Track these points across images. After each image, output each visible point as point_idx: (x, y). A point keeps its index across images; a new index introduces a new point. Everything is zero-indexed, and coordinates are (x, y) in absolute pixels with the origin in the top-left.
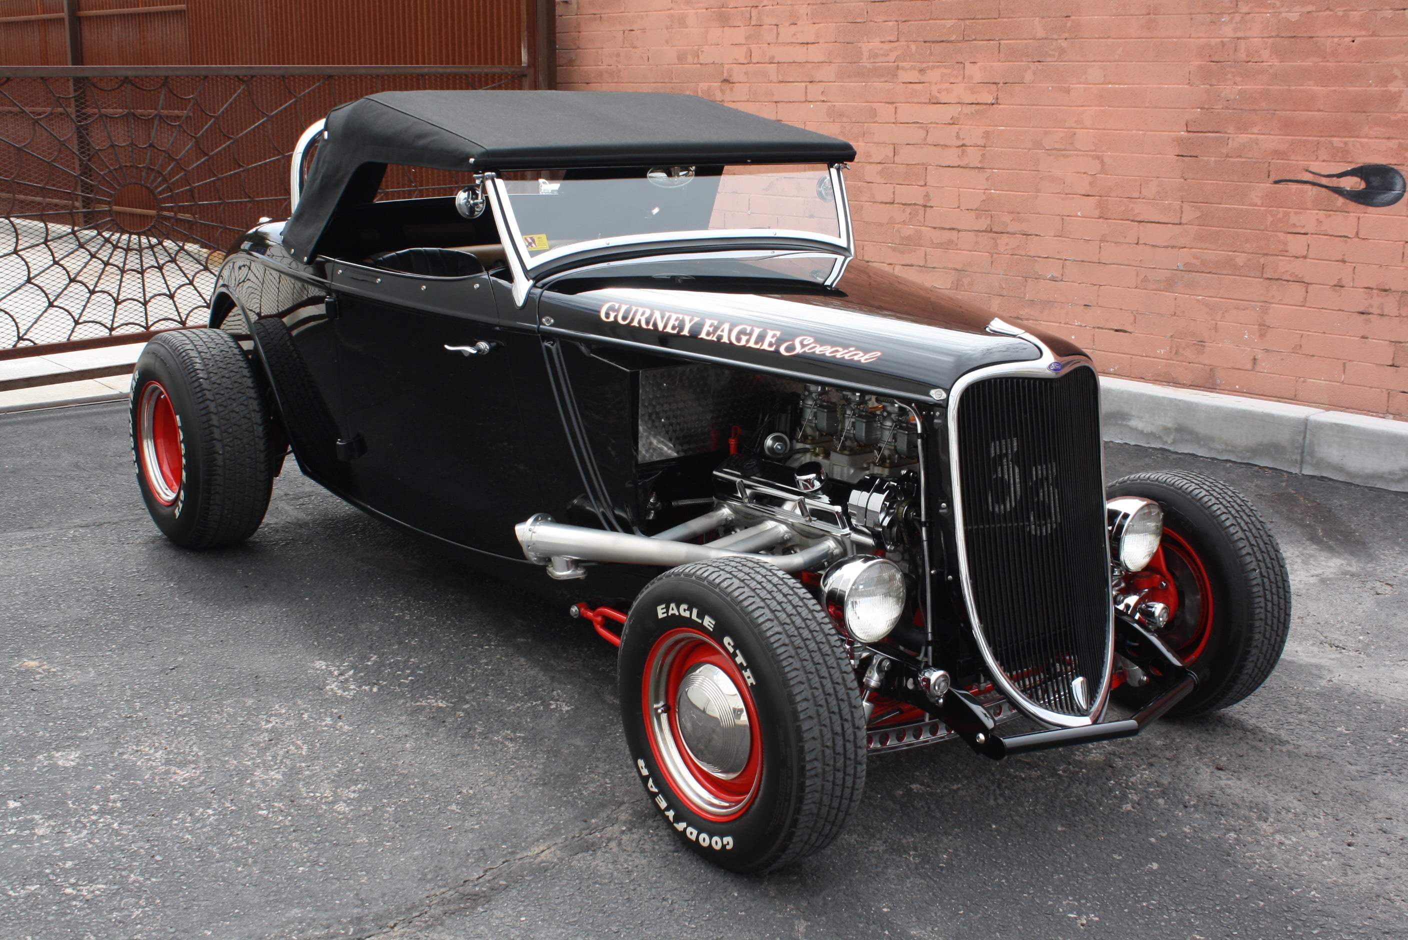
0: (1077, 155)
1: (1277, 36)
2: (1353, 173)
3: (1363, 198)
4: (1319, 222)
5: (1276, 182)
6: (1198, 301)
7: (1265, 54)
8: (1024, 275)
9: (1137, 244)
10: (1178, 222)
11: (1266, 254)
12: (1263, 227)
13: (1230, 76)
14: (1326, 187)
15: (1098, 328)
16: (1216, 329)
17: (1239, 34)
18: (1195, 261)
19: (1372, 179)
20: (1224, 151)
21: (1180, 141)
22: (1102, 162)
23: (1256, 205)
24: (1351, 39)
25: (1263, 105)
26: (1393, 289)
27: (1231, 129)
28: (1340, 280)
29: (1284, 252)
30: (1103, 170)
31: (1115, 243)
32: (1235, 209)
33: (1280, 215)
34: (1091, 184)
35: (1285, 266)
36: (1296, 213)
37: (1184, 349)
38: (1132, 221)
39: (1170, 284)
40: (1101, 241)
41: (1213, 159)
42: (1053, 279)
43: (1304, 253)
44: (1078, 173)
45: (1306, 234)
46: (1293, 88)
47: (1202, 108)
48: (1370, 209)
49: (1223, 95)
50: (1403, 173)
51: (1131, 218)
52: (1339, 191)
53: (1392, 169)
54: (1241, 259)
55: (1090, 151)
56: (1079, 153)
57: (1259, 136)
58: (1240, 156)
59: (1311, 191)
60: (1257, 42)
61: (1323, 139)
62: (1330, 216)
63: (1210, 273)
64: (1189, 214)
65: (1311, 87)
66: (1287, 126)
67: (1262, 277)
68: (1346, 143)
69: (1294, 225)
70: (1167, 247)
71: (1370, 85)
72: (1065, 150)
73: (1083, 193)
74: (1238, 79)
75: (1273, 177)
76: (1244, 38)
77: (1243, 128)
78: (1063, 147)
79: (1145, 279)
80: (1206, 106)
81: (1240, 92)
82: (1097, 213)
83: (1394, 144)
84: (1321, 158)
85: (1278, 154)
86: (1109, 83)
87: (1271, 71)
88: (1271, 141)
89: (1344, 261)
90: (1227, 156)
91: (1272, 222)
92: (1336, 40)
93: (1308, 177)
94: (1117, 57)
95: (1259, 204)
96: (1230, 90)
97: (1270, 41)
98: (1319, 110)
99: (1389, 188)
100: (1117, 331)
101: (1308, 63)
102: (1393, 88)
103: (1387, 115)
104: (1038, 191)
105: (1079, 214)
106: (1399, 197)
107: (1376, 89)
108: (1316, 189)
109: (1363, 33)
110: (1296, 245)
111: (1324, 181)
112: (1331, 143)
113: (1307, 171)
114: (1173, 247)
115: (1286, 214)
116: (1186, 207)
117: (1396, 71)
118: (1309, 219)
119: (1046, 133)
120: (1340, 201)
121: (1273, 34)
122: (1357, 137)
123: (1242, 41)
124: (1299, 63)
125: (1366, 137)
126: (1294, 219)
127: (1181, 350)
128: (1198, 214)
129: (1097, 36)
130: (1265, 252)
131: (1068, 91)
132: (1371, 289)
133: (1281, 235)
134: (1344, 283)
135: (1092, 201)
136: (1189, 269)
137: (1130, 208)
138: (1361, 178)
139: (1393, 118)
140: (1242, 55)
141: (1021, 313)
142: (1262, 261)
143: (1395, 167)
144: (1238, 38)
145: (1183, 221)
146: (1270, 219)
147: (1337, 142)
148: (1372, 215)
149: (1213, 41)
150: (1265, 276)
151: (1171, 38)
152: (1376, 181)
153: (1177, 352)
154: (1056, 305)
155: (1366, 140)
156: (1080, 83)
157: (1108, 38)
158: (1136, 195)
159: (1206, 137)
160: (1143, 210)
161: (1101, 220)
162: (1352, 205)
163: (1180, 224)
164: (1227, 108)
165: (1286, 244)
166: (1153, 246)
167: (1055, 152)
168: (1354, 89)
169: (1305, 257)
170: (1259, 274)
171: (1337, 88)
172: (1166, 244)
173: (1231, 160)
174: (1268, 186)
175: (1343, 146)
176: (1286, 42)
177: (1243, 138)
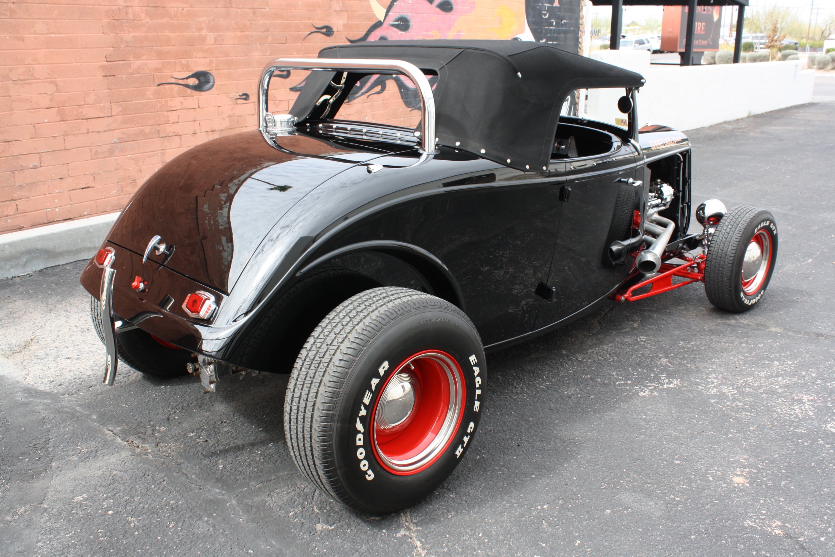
0: (37, 82)
1: (148, 6)
2: (193, 76)
3: (198, 88)
4: (182, 103)
5: (159, 85)
6: (128, 158)
7: (143, 15)
8: (12, 169)
9: (88, 133)
10: (110, 115)
11: (159, 125)
12: (156, 110)
13: (126, 28)
14: (182, 85)
15: (73, 190)
16: (141, 171)
17: (128, 4)
18: (124, 136)
19: (201, 78)
20: (130, 71)
21: (103, 67)
22: (56, 85)
23: (151, 99)
24: (182, 9)
25: (146, 43)
26: (217, 129)
27: (131, 59)
28: (195, 130)
29: (168, 122)
30: (58, 91)
31: (74, 135)
32: (140, 103)
33: (163, 103)
34: (51, 100)
35: (170, 129)
36: (170, 100)
37: (126, 187)
38: (83, 119)
39: (111, 152)
40: (64, 135)
41: (124, 76)
42: (35, 167)
43: (177, 120)
44: (39, 94)
45: (176, 110)
46: (159, 34)
47: (113, 47)
48: (202, 93)
49: (124, 39)
50: (213, 74)
51: (81, 118)
52: (187, 86)
53: (208, 73)
54: (147, 129)
55: (46, 79)
56: (38, 80)
57: (147, 61)
58: (139, 73)
59: (176, 87)
60: (137, 9)
61: (177, 60)
62: (186, 99)
63: (133, 140)
64: (116, 109)
65: (167, 33)
66: (160, 55)
67: (159, 137)
68: (187, 62)
69: (171, 107)
70: (106, 131)
71: (193, 32)
72: (28, 80)
73: (47, 107)
74: (131, 30)
75: (157, 83)
76: (130, 7)
77: (138, 57)
78: (26, 78)
79: (97, 153)
80: (116, 46)
81: (133, 37)
82: (58, 118)
83: (207, 60)
84: (178, 70)
85: (157, 70)
86: (52, 33)
87: (147, 25)
88: (154, 63)
89: (195, 121)
90: (132, 74)
91: (160, 107)
92: (176, 9)
93: (173, 81)
94: (54, 16)
95: (152, 97)
96: (128, 36)
97: (144, 8)
98: (173, 46)
99: (208, 82)
100: (83, 189)
101: (164, 21)
102: (204, 33)
103: (202, 46)
104: (11, 110)
105: (46, 121)
106: (213, 86)
107: (196, 34)
108: (177, 86)
109: (187, 6)
110: (173, 117)
111: (181, 82)
112: (181, 62)
113: (172, 77)
114: (109, 130)
115: (166, 102)
116: (114, 106)
117: (203, 25)
118: (176, 102)
119: (11, 70)
120: (189, 91)
121: (145, 5)
122: (192, 58)
123: (130, 9)
124: (160, 21)
125: (196, 58)
126: (170, 103)
127: (124, 189)
128: (121, 109)
129: (38, 2)
130: (159, 123)
131: (23, 39)
132: (208, 132)
133: (165, 113)
134: (197, 131)
135: (54, 111)
136: (121, 141)
137: (80, 112)
138: (196, 78)
139: (205, 48)
140: (131, 16)
141: (15, 195)
142: (158, 128)
143: (209, 72)
144: (127, 7)
145: (113, 114)
146: (159, 105)
147: (184, 61)
148: (203, 95)
149: (114, 8)
150: (161, 136)
151: (88, 5)
152: (202, 79)
153: (122, 190)
154: (39, 183)
155: (195, 59)
156: (30, 34)
157: (46, 3)
158: (82, 103)
159: (119, 64)
160: (88, 112)
161: (62, 122)
162: (195, 93)
163: (112, 116)
164: (127, 46)
165: (168, 117)
166: (98, 132)
167: (20, 82)
168: (187, 34)
169: (177, 122)
170: (157, 136)
171: (179, 34)
172: (106, 129)
173: (134, 75)
174: (155, 88)
175: (185, 63)
176: (152, 9)
177: (138, 63)
